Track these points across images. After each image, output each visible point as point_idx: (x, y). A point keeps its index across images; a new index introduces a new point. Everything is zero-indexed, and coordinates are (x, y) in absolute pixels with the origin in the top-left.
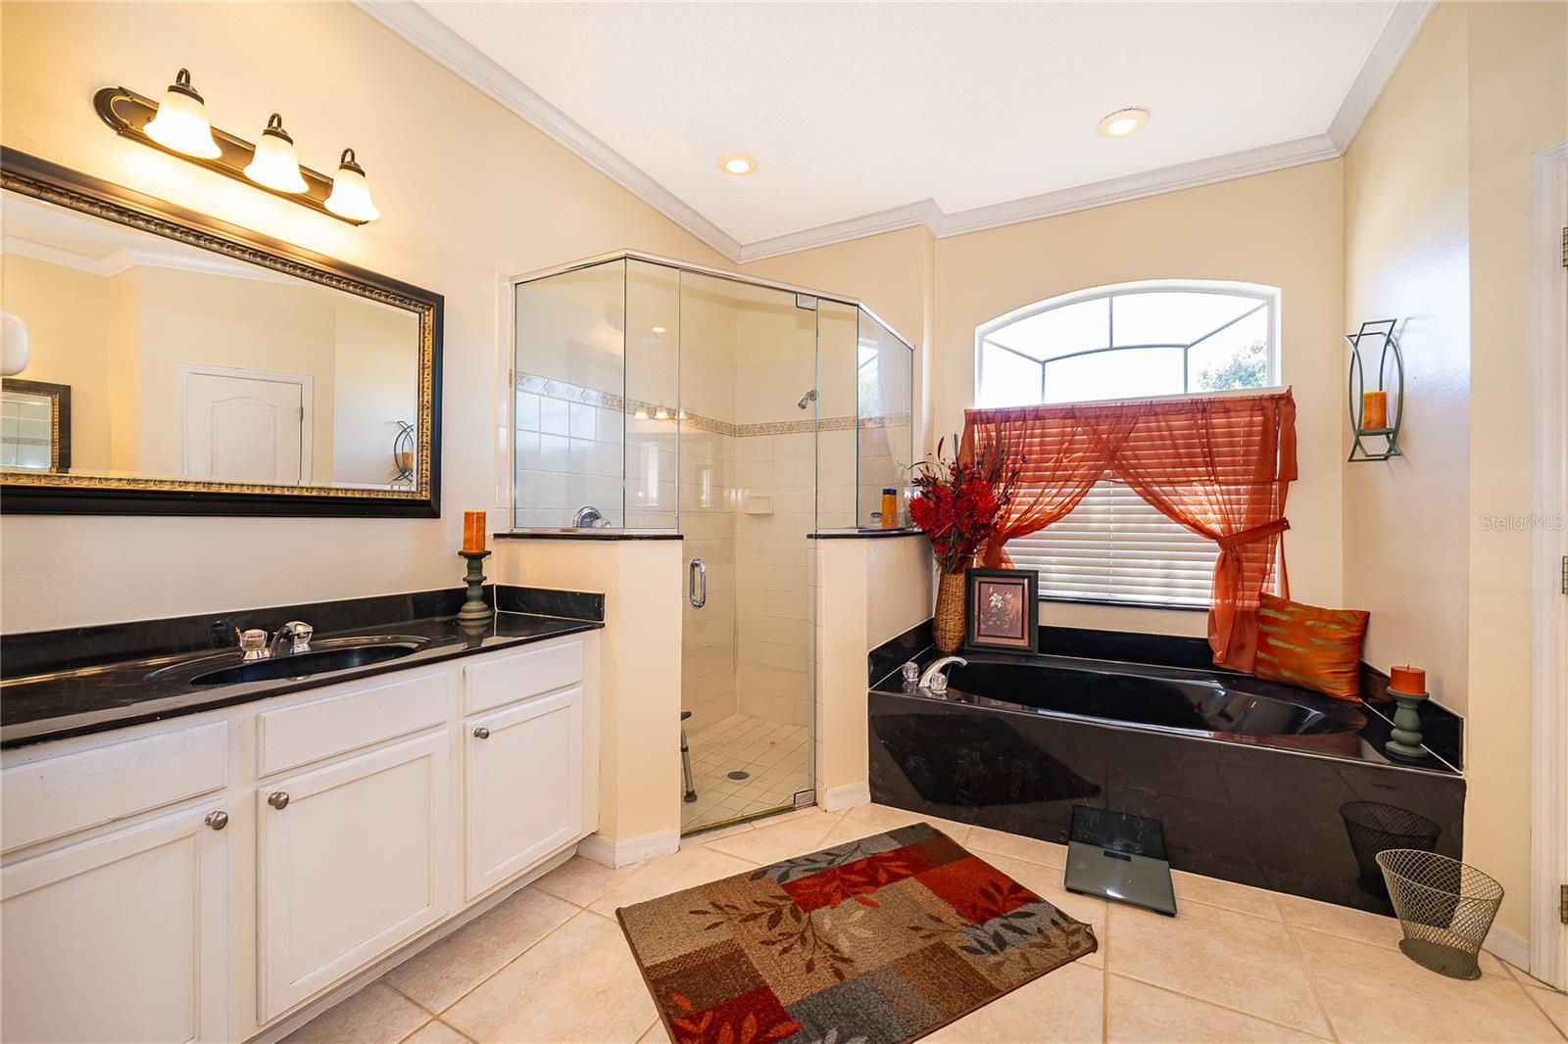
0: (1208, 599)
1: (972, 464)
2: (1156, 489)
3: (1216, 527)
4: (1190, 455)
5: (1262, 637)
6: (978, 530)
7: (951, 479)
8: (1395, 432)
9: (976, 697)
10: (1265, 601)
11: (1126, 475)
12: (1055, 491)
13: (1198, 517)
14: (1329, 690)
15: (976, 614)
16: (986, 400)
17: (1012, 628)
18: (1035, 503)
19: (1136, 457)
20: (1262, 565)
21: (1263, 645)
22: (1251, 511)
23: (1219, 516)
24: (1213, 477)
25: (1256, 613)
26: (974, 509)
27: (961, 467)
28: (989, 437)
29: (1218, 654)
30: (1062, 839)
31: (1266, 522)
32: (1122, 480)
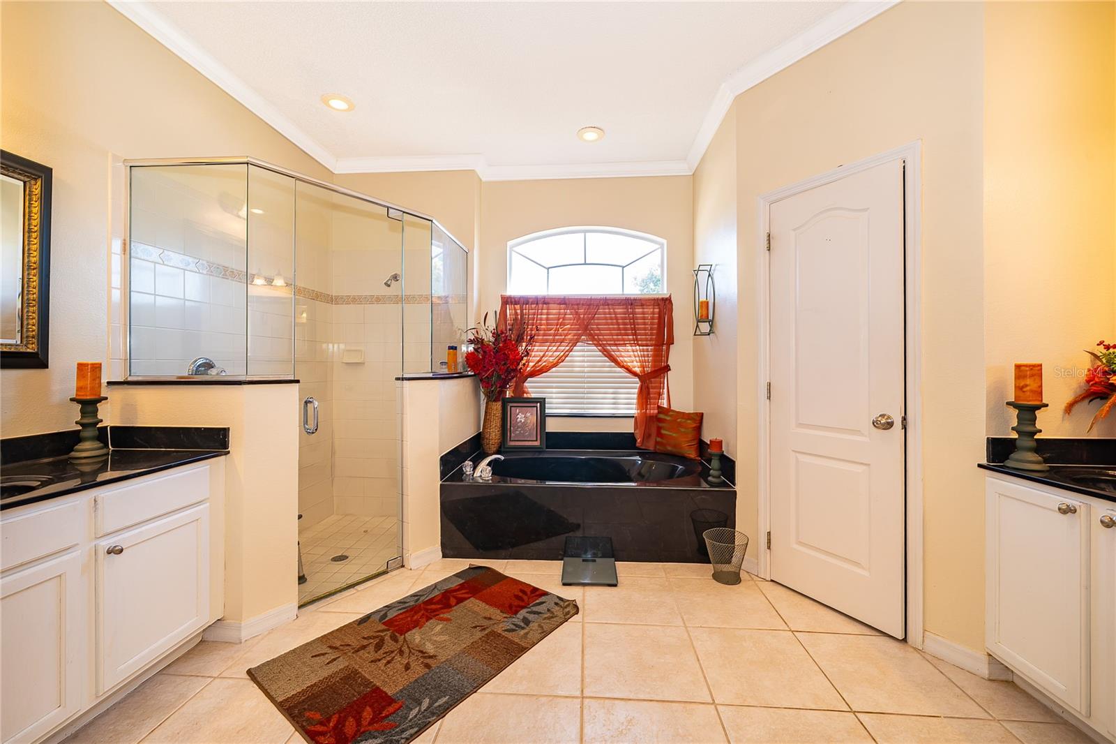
0: (634, 411)
1: (506, 330)
2: (609, 348)
3: (638, 370)
4: (625, 329)
5: (659, 429)
6: (510, 373)
7: (492, 339)
8: (712, 321)
9: (509, 479)
10: (660, 410)
11: (593, 339)
12: (555, 348)
13: (629, 364)
14: (687, 455)
15: (509, 427)
16: (514, 290)
17: (530, 435)
18: (543, 356)
19: (599, 329)
20: (658, 390)
21: (659, 434)
22: (654, 361)
23: (639, 364)
24: (636, 342)
25: (656, 416)
26: (507, 360)
27: (499, 333)
28: (516, 314)
29: (639, 441)
30: (560, 557)
31: (659, 367)
32: (591, 342)
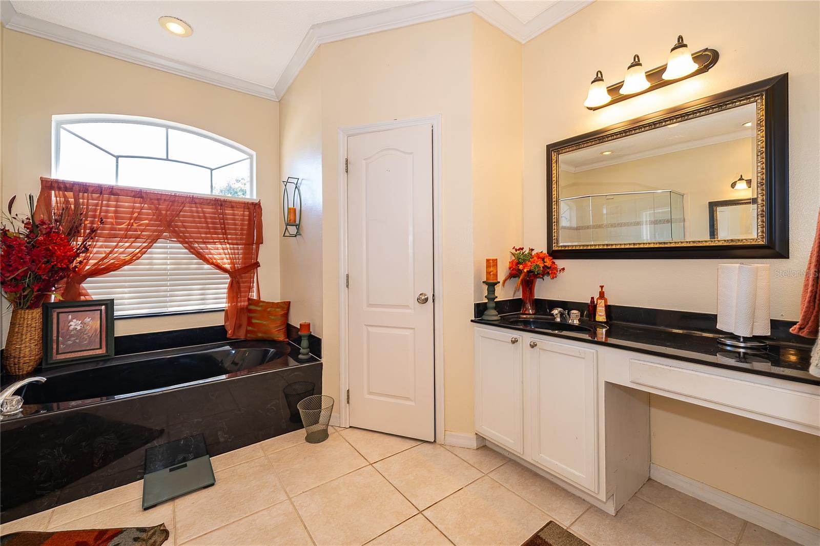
0: (224, 304)
1: (50, 221)
2: (196, 245)
3: (228, 266)
4: (215, 228)
5: (249, 319)
6: (57, 272)
7: (27, 232)
8: (299, 225)
9: (55, 405)
10: (250, 302)
11: (178, 236)
12: (127, 244)
13: (219, 261)
14: (276, 338)
15: (55, 338)
16: (62, 172)
17: (90, 343)
18: (111, 252)
19: (184, 227)
20: (249, 284)
21: (250, 323)
22: (244, 258)
23: (229, 261)
24: (225, 240)
25: (247, 308)
26: (51, 256)
27: (37, 223)
28: (67, 202)
29: (230, 332)
31: (250, 264)
32: (175, 240)
